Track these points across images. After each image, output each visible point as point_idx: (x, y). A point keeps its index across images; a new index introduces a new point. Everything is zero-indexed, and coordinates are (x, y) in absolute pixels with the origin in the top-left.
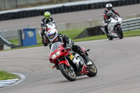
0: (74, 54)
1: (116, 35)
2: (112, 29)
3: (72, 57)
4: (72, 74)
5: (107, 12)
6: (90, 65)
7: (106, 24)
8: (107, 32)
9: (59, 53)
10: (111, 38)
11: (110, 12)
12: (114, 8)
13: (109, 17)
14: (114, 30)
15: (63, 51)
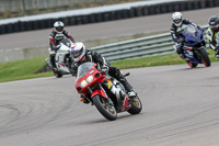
0: (112, 80)
1: (66, 69)
2: (62, 59)
3: (109, 84)
4: (111, 110)
5: (55, 33)
6: (132, 97)
7: (53, 52)
8: (54, 65)
9: (91, 79)
10: (60, 74)
11: (60, 34)
12: (66, 29)
13: (57, 42)
14: (65, 61)
15: (97, 75)
